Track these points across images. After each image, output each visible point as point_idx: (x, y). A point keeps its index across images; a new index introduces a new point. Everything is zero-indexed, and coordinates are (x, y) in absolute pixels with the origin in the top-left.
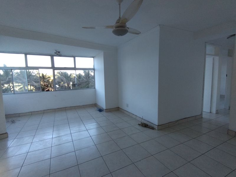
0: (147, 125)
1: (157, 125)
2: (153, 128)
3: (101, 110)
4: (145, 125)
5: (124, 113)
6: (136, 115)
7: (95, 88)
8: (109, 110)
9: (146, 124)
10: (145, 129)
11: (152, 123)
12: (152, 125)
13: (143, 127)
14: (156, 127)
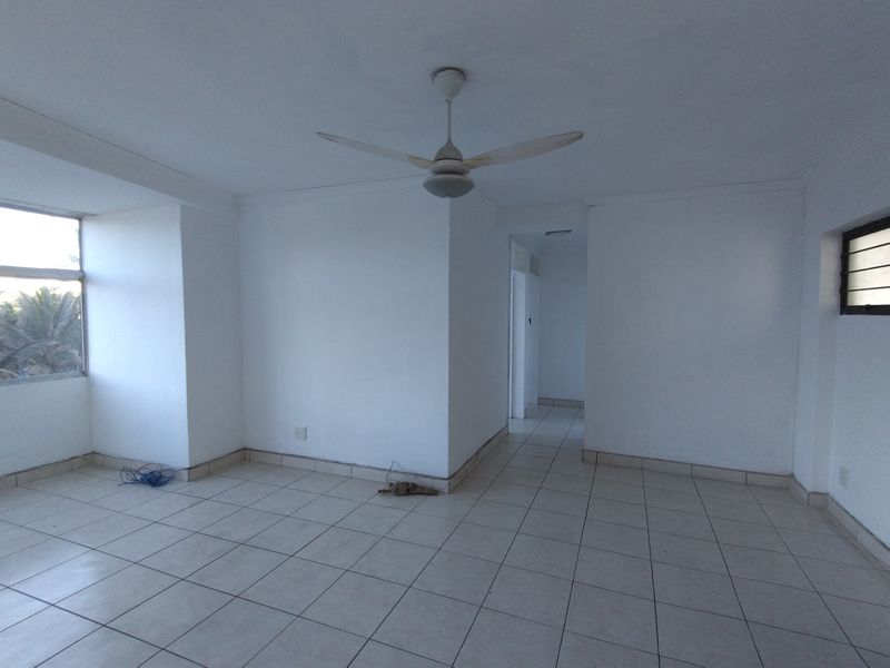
0: (415, 486)
1: (446, 476)
2: (433, 492)
3: (155, 479)
4: (408, 488)
5: (282, 466)
6: (352, 461)
7: (85, 373)
8: (202, 471)
9: (408, 484)
10: (414, 500)
11: (427, 476)
12: (428, 483)
13: (399, 495)
14: (443, 485)
